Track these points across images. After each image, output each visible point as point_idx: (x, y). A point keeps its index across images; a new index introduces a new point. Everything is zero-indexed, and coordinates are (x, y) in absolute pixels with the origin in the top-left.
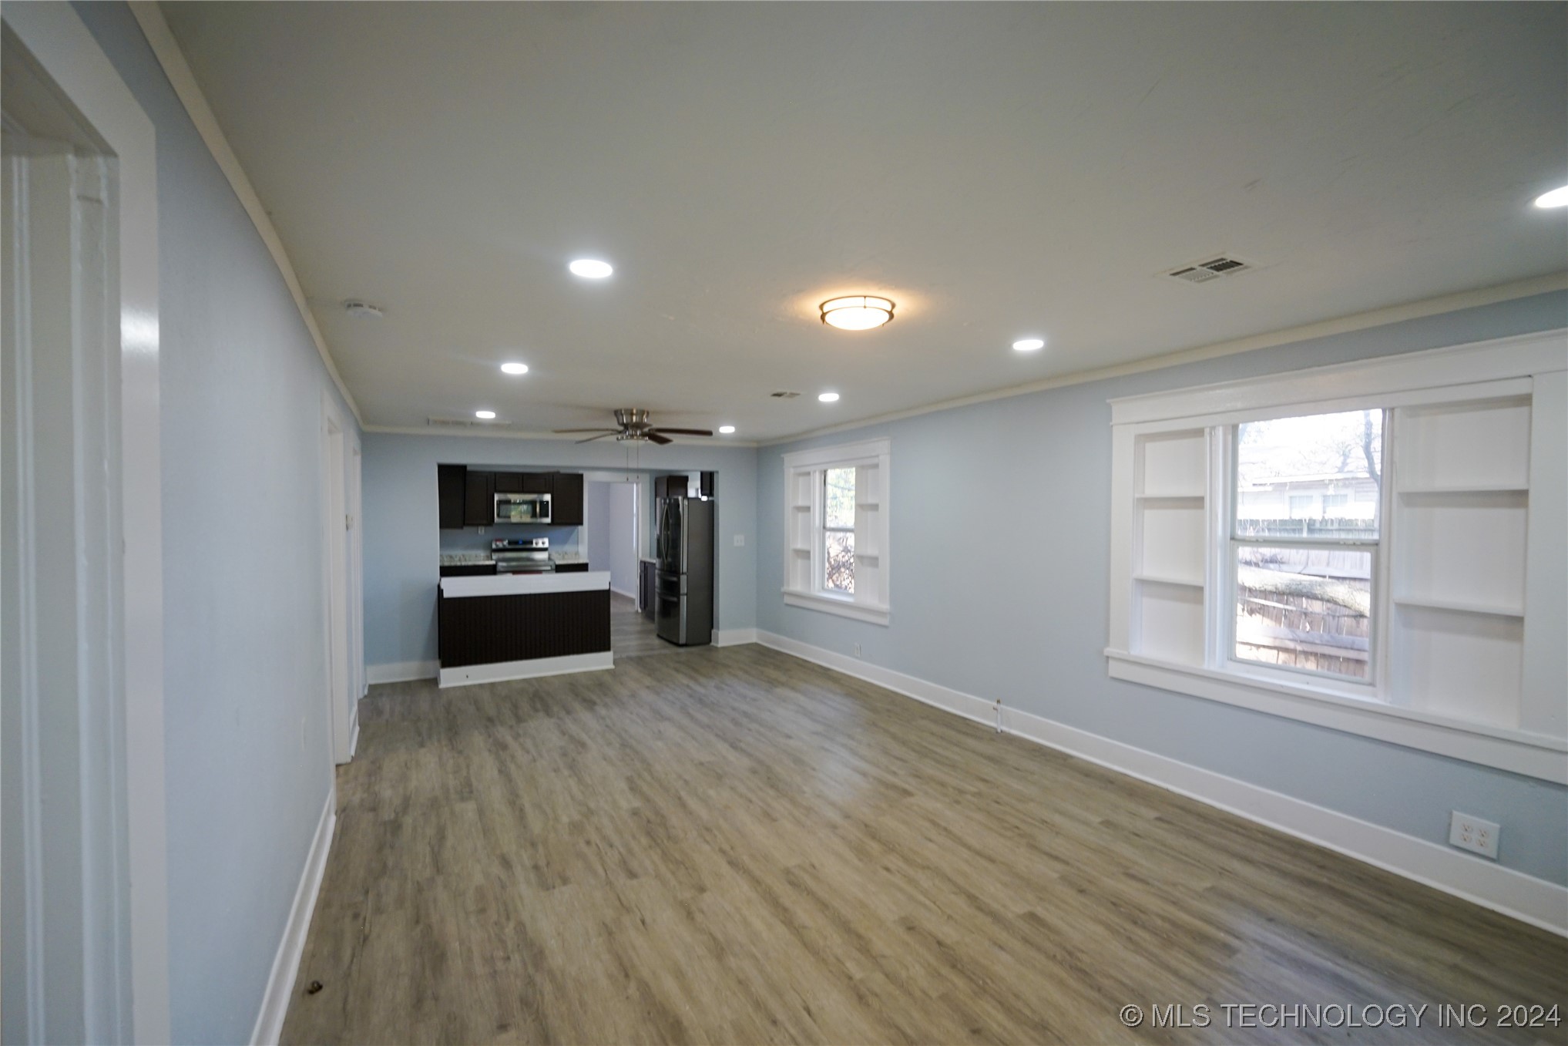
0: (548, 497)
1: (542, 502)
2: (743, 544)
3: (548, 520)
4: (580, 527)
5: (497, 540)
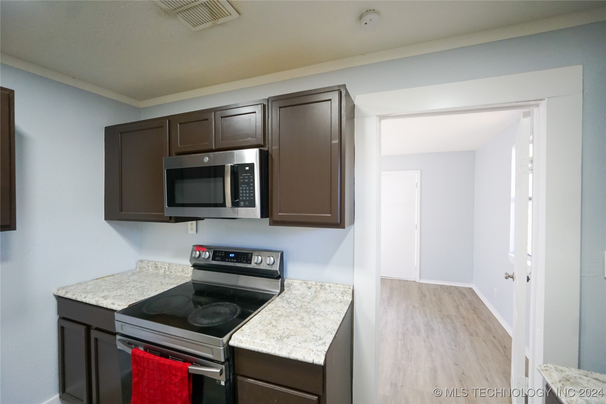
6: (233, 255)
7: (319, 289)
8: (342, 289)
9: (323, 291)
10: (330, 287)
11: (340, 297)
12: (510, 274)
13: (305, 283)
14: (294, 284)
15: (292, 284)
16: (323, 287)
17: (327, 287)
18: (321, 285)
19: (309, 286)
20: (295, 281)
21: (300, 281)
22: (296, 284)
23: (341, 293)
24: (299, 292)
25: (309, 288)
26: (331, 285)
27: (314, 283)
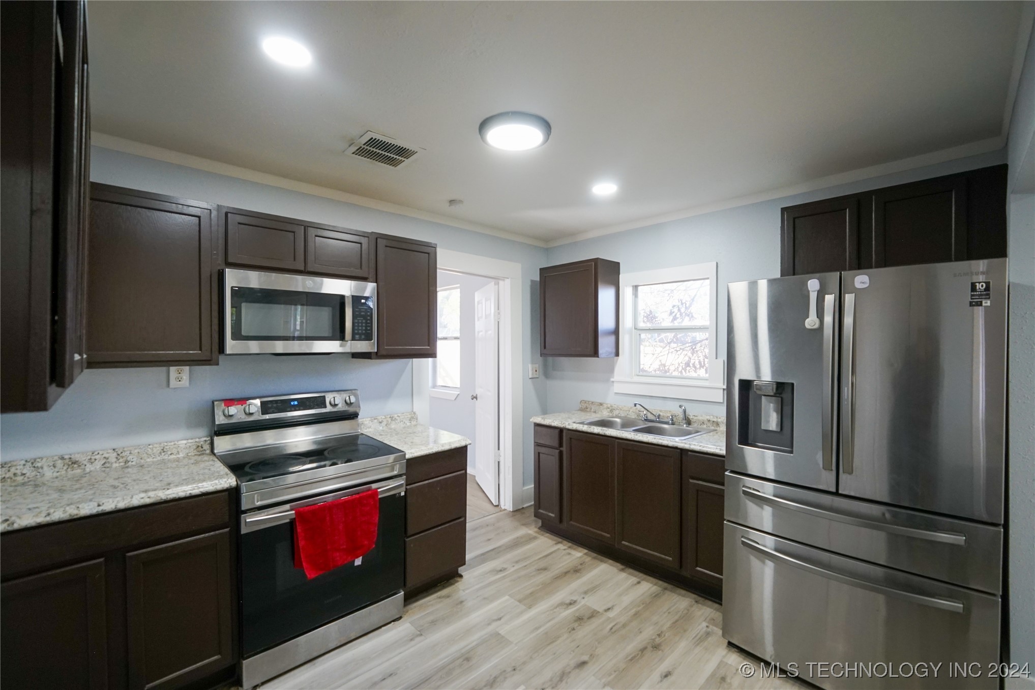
6: (296, 403)
7: (390, 421)
8: (409, 416)
9: (394, 422)
10: (398, 416)
11: (408, 424)
12: (475, 395)
13: (375, 419)
14: (365, 422)
15: (362, 424)
16: (394, 419)
17: (397, 418)
18: (390, 417)
19: (380, 420)
20: (364, 420)
21: (369, 419)
22: (368, 422)
23: (409, 419)
24: (370, 430)
25: (380, 423)
26: (399, 415)
27: (384, 417)
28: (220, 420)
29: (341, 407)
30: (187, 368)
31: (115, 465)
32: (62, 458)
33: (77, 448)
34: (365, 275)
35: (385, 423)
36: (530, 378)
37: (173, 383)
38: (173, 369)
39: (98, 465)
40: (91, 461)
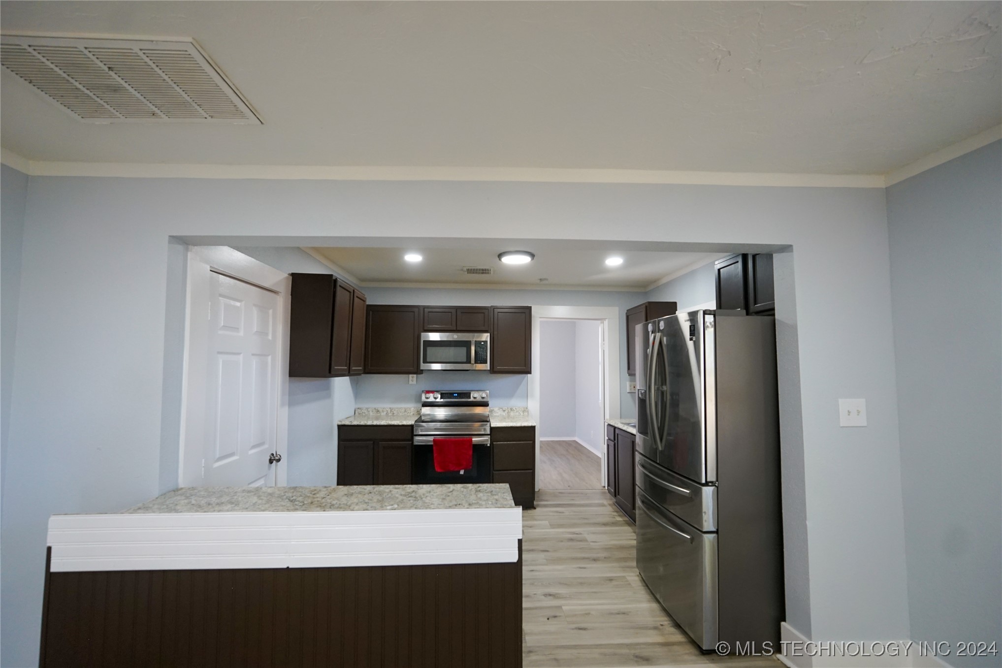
0: (486, 337)
1: (478, 343)
2: (862, 421)
3: (487, 366)
4: (529, 375)
5: (428, 392)
28: (424, 399)
29: (479, 399)
30: (415, 375)
31: (390, 414)
32: (375, 409)
33: (379, 406)
34: (487, 329)
35: (506, 411)
36: (628, 393)
37: (410, 382)
38: (411, 375)
39: (385, 413)
40: (383, 411)
